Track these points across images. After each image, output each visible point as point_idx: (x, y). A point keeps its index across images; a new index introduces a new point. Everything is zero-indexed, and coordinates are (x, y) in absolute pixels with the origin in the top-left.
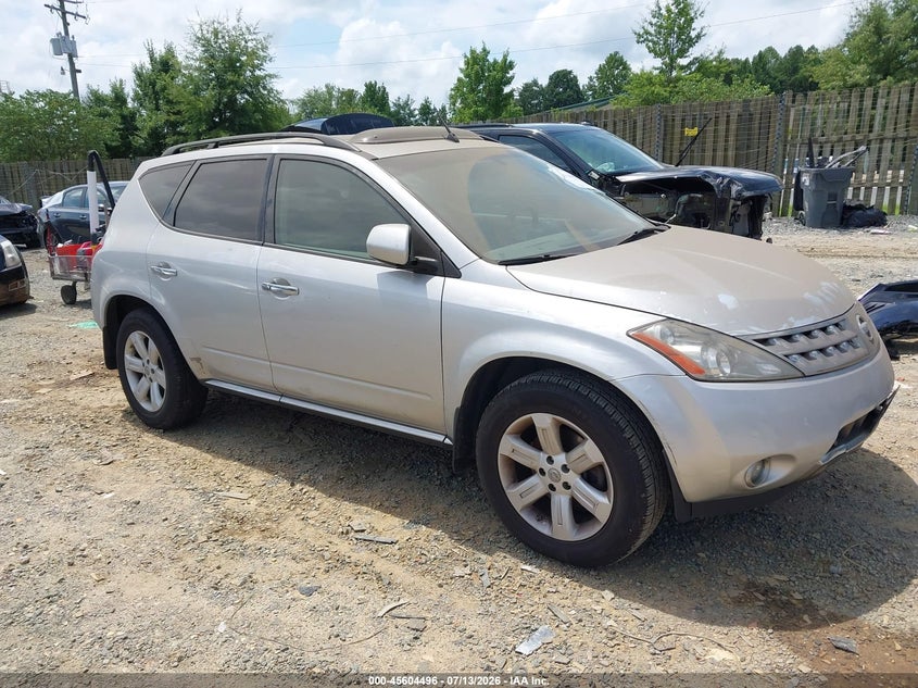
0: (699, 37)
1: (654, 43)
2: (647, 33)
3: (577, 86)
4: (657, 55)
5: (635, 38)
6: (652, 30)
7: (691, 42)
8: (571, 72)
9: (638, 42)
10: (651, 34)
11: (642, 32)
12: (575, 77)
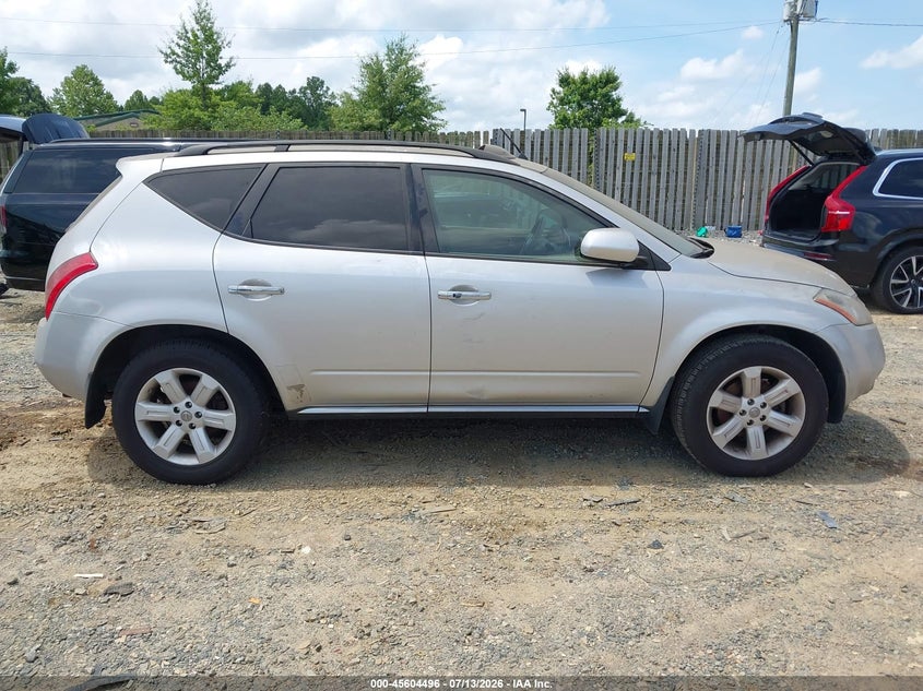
0: (228, 66)
1: (183, 65)
2: (174, 53)
3: (41, 97)
4: (186, 77)
5: (163, 58)
6: (178, 51)
7: (221, 70)
8: (30, 81)
9: (166, 62)
10: (178, 56)
11: (169, 51)
12: (37, 87)
